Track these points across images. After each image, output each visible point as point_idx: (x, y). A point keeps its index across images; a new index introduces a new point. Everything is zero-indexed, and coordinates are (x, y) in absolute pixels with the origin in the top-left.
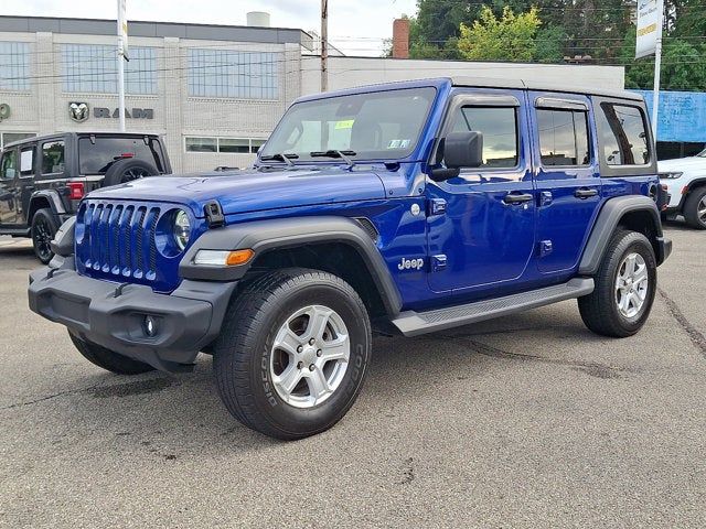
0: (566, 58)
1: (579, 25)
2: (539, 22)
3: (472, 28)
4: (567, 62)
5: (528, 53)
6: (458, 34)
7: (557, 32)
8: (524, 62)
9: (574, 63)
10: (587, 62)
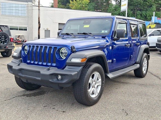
0: (95, 10)
1: (98, 3)
2: (89, 1)
3: (73, 2)
4: (96, 11)
5: (86, 8)
6: (69, 3)
7: (93, 4)
8: (85, 11)
9: (97, 12)
10: (100, 12)
